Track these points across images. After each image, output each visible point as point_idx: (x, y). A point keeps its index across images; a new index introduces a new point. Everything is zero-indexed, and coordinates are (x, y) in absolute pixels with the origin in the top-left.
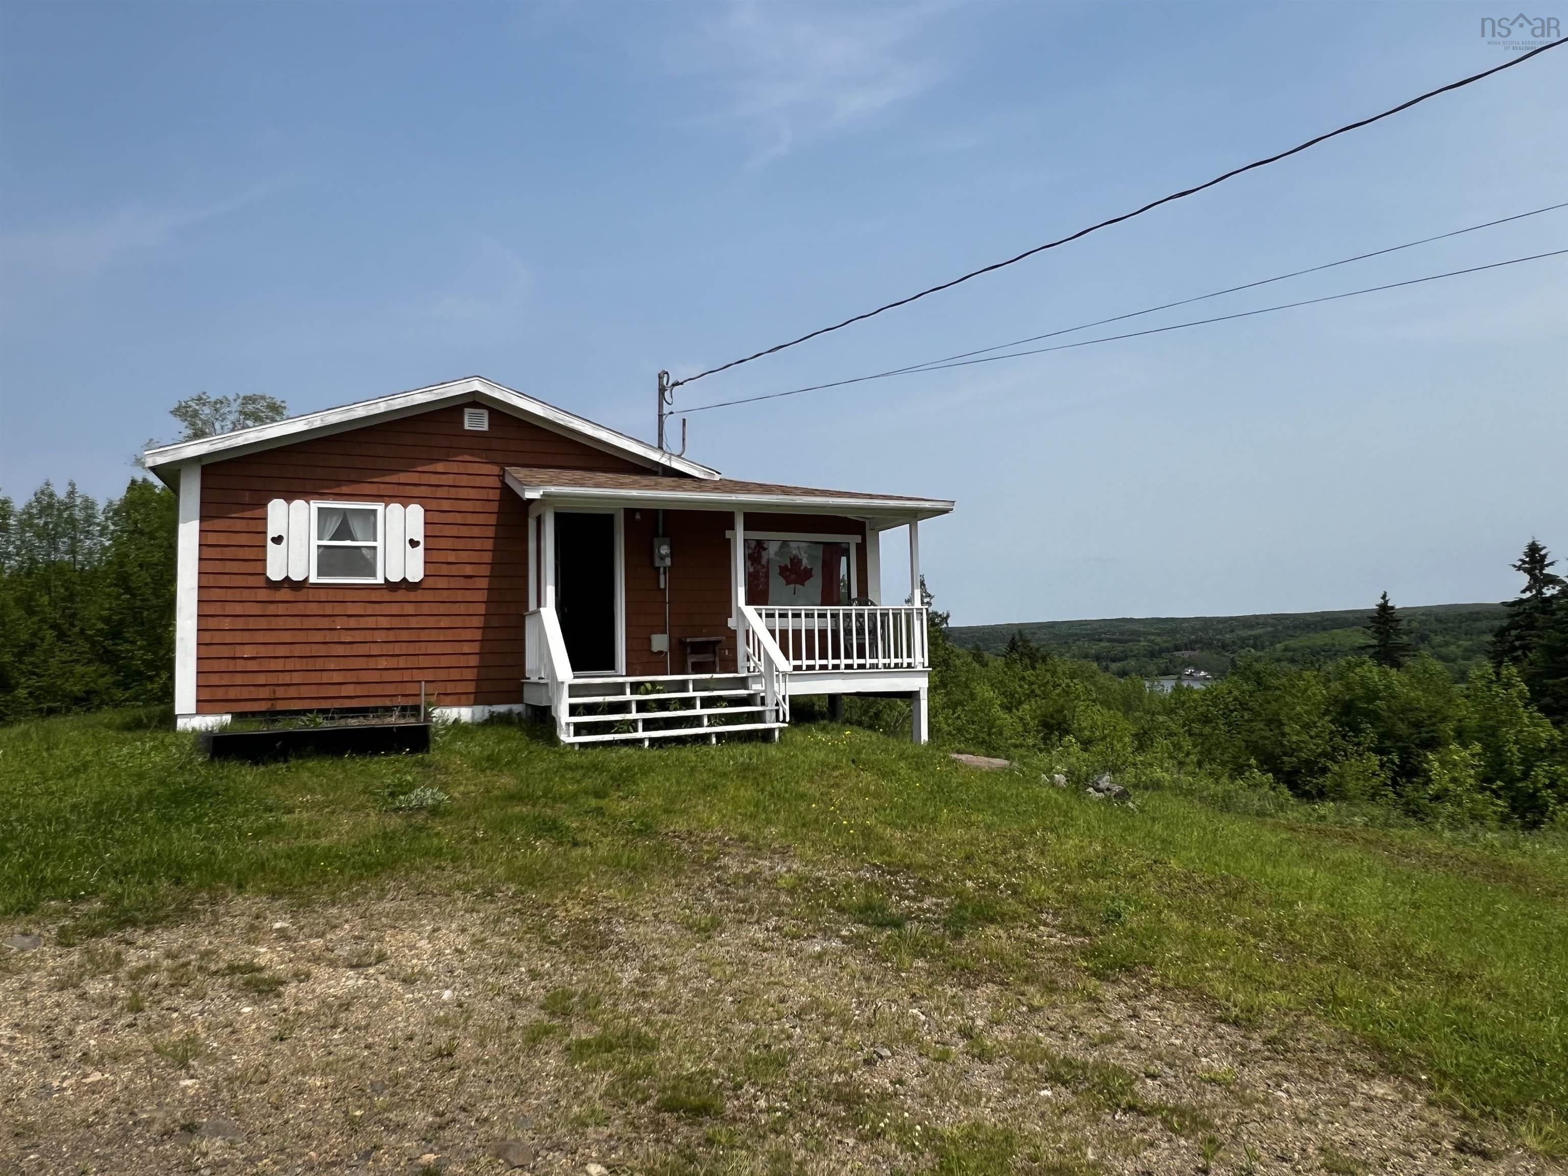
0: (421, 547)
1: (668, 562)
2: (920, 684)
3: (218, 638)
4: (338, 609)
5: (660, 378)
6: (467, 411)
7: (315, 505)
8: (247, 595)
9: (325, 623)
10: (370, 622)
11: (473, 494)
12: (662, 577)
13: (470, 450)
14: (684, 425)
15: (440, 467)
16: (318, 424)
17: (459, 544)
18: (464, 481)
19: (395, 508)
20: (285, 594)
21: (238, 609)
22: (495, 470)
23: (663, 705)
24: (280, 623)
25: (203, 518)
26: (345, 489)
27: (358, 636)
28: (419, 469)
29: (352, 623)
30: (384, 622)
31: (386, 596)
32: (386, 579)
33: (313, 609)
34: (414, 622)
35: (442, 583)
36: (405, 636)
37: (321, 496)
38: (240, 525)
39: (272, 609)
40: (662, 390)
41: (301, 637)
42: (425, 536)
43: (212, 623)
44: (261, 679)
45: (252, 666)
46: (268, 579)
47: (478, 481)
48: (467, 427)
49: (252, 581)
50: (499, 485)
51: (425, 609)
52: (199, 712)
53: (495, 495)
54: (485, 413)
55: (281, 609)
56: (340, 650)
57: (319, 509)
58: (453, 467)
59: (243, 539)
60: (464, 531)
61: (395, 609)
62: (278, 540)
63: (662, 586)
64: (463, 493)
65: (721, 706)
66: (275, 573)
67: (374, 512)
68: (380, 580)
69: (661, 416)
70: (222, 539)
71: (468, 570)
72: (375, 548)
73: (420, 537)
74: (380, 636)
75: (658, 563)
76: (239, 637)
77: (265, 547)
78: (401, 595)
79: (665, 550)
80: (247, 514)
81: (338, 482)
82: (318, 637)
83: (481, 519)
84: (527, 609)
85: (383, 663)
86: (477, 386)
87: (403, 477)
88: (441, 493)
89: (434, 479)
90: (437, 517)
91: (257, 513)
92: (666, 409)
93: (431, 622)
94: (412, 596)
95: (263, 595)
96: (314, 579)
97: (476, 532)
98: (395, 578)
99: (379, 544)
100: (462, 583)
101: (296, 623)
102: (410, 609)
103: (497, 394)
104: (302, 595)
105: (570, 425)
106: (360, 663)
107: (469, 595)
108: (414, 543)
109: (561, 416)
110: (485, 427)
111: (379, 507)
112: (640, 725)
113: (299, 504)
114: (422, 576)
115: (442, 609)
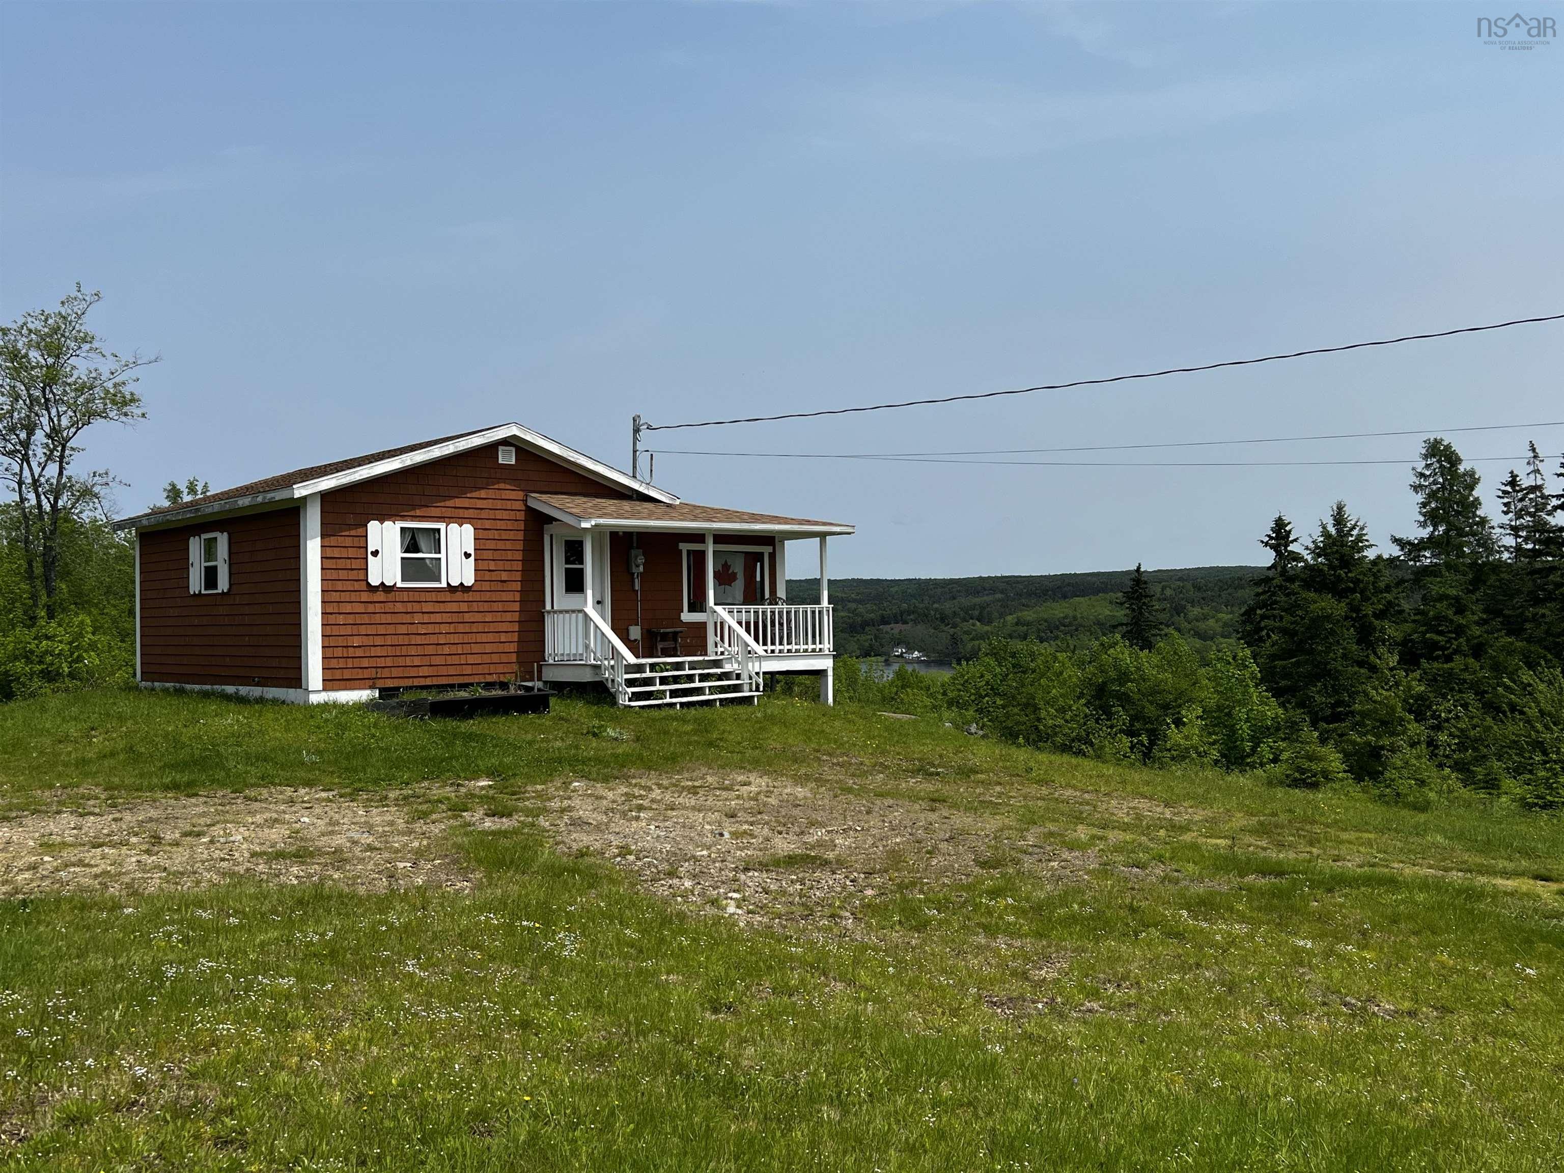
0: (472, 558)
1: (641, 569)
2: (826, 664)
3: (336, 631)
4: (417, 607)
5: (634, 420)
6: (501, 448)
7: (400, 524)
8: (354, 597)
9: (407, 618)
10: (438, 618)
11: (505, 514)
12: (636, 580)
13: (504, 480)
14: (652, 459)
15: (483, 493)
16: (408, 462)
17: (497, 555)
18: (499, 505)
19: (454, 527)
20: (380, 596)
21: (348, 608)
22: (520, 495)
23: (676, 680)
24: (377, 618)
25: (323, 536)
26: (418, 512)
27: (430, 629)
28: (468, 495)
29: (426, 619)
30: (446, 618)
31: (448, 597)
32: (448, 584)
33: (399, 607)
34: (467, 617)
35: (486, 586)
36: (461, 627)
37: (403, 518)
38: (348, 542)
39: (371, 608)
40: (636, 431)
41: (391, 629)
42: (475, 549)
43: (332, 619)
44: (365, 663)
45: (359, 652)
46: (368, 584)
47: (508, 505)
48: (500, 461)
49: (357, 586)
50: (524, 508)
51: (475, 606)
52: (324, 689)
53: (521, 516)
54: (513, 449)
55: (378, 608)
56: (419, 640)
57: (402, 528)
58: (491, 494)
59: (351, 553)
60: (500, 545)
61: (454, 607)
62: (375, 553)
63: (637, 588)
64: (499, 515)
65: (712, 681)
66: (374, 580)
67: (439, 530)
68: (444, 585)
69: (635, 451)
70: (336, 553)
71: (504, 576)
72: (440, 559)
73: (471, 551)
74: (444, 629)
75: (634, 570)
76: (348, 630)
77: (366, 558)
78: (459, 596)
79: (641, 560)
80: (353, 533)
81: (414, 507)
82: (403, 629)
83: (511, 536)
84: (544, 607)
85: (446, 650)
86: (514, 431)
87: (458, 502)
88: (484, 514)
89: (480, 503)
90: (482, 534)
91: (360, 531)
92: (639, 446)
93: (478, 617)
94: (466, 597)
95: (365, 597)
96: (399, 585)
97: (508, 545)
98: (455, 583)
99: (442, 556)
100: (499, 586)
101: (389, 618)
102: (464, 607)
103: (528, 438)
104: (391, 597)
105: (578, 461)
106: (430, 650)
107: (505, 597)
108: (467, 555)
109: (571, 454)
110: (513, 462)
111: (442, 526)
112: (668, 693)
113: (388, 524)
114: (473, 581)
115: (486, 607)
